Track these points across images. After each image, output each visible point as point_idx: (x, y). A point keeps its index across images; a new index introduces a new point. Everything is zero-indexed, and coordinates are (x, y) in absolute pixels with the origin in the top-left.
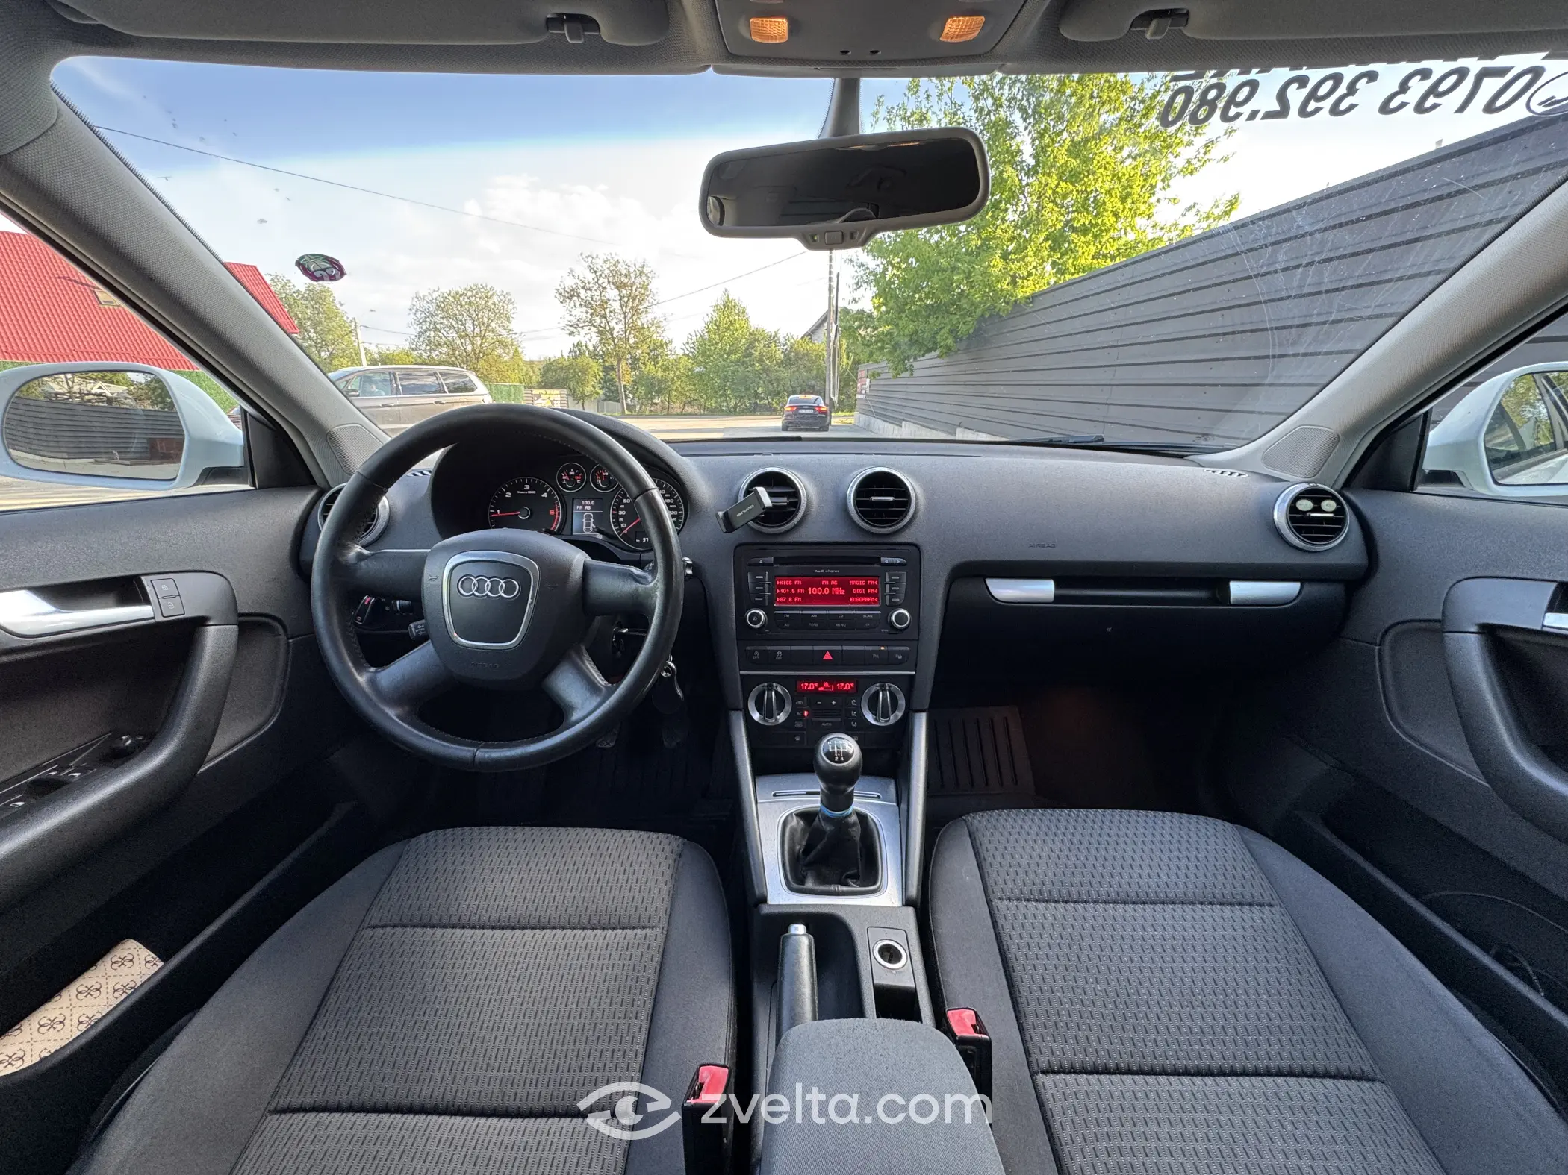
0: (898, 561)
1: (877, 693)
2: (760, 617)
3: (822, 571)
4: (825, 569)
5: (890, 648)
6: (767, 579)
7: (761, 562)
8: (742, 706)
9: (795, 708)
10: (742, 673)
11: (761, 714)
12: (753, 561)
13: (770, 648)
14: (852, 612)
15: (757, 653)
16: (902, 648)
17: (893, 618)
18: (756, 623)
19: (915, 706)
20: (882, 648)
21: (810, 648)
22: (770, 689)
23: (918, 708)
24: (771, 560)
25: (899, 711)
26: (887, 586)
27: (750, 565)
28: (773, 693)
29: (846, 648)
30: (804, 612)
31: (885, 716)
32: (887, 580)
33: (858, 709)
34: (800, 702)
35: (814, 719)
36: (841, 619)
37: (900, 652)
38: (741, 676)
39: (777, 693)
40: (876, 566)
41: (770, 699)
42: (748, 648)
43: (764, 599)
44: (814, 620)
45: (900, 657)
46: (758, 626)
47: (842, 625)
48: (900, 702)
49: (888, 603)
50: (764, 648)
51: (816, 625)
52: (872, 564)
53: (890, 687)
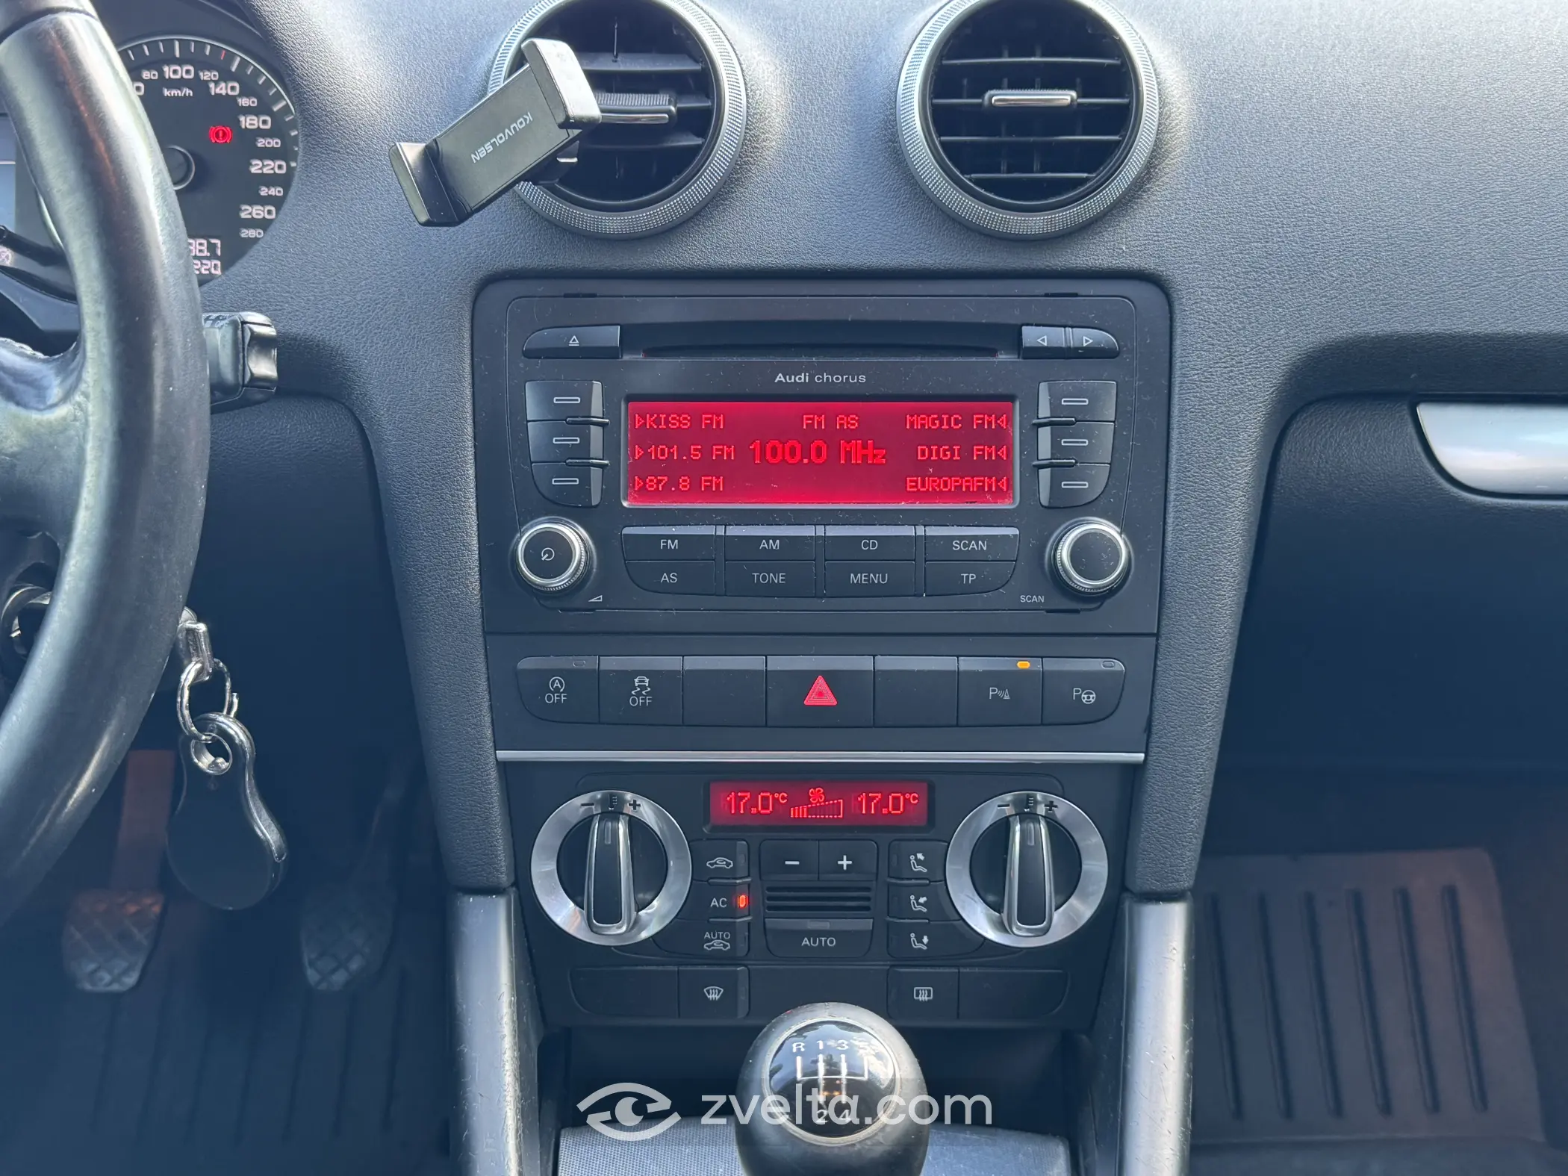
0: (1086, 338)
1: (1001, 830)
2: (564, 549)
3: (803, 378)
4: (809, 368)
5: (1052, 665)
6: (597, 407)
7: (574, 342)
8: (504, 878)
9: (702, 884)
10: (503, 755)
11: (579, 904)
12: (546, 337)
13: (610, 663)
14: (907, 531)
15: (557, 682)
16: (1097, 665)
17: (1064, 553)
18: (553, 570)
19: (1143, 877)
20: (1023, 665)
21: (753, 663)
22: (612, 811)
23: (1157, 886)
24: (612, 335)
25: (1084, 898)
26: (1045, 434)
27: (531, 354)
28: (622, 828)
29: (888, 663)
30: (734, 531)
31: (1033, 913)
32: (1044, 411)
33: (935, 884)
34: (720, 862)
35: (774, 923)
36: (871, 557)
37: (1088, 680)
38: (504, 766)
39: (637, 827)
40: (1002, 357)
41: (609, 853)
42: (526, 664)
43: (586, 480)
44: (770, 560)
45: (1089, 698)
46: (558, 582)
47: (876, 578)
48: (1086, 866)
49: (1044, 498)
50: (587, 663)
51: (779, 579)
52: (993, 352)
53: (1051, 805)
